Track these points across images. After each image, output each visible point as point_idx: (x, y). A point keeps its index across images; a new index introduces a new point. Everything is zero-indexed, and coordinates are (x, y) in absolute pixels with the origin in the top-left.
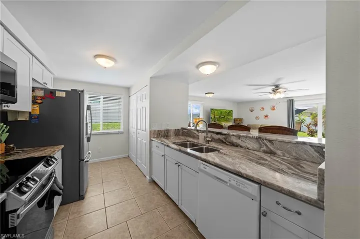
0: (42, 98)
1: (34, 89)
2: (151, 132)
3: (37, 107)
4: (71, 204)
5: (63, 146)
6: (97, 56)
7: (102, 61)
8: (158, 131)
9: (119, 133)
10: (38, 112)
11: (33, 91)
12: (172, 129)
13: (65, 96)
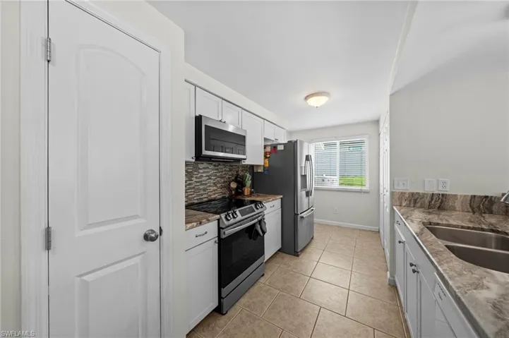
0: (270, 153)
1: (265, 147)
2: (392, 194)
3: (267, 161)
4: (288, 255)
5: (282, 196)
6: (307, 98)
7: (313, 102)
8: (413, 194)
9: (360, 192)
10: (267, 165)
11: (265, 148)
12: (459, 194)
13: (283, 149)
